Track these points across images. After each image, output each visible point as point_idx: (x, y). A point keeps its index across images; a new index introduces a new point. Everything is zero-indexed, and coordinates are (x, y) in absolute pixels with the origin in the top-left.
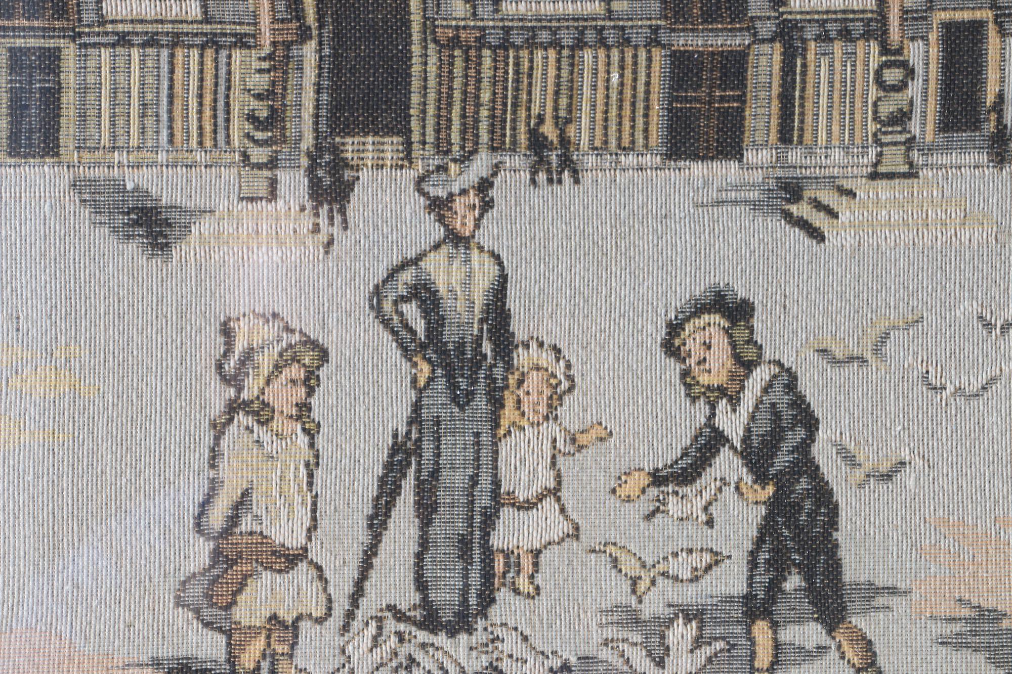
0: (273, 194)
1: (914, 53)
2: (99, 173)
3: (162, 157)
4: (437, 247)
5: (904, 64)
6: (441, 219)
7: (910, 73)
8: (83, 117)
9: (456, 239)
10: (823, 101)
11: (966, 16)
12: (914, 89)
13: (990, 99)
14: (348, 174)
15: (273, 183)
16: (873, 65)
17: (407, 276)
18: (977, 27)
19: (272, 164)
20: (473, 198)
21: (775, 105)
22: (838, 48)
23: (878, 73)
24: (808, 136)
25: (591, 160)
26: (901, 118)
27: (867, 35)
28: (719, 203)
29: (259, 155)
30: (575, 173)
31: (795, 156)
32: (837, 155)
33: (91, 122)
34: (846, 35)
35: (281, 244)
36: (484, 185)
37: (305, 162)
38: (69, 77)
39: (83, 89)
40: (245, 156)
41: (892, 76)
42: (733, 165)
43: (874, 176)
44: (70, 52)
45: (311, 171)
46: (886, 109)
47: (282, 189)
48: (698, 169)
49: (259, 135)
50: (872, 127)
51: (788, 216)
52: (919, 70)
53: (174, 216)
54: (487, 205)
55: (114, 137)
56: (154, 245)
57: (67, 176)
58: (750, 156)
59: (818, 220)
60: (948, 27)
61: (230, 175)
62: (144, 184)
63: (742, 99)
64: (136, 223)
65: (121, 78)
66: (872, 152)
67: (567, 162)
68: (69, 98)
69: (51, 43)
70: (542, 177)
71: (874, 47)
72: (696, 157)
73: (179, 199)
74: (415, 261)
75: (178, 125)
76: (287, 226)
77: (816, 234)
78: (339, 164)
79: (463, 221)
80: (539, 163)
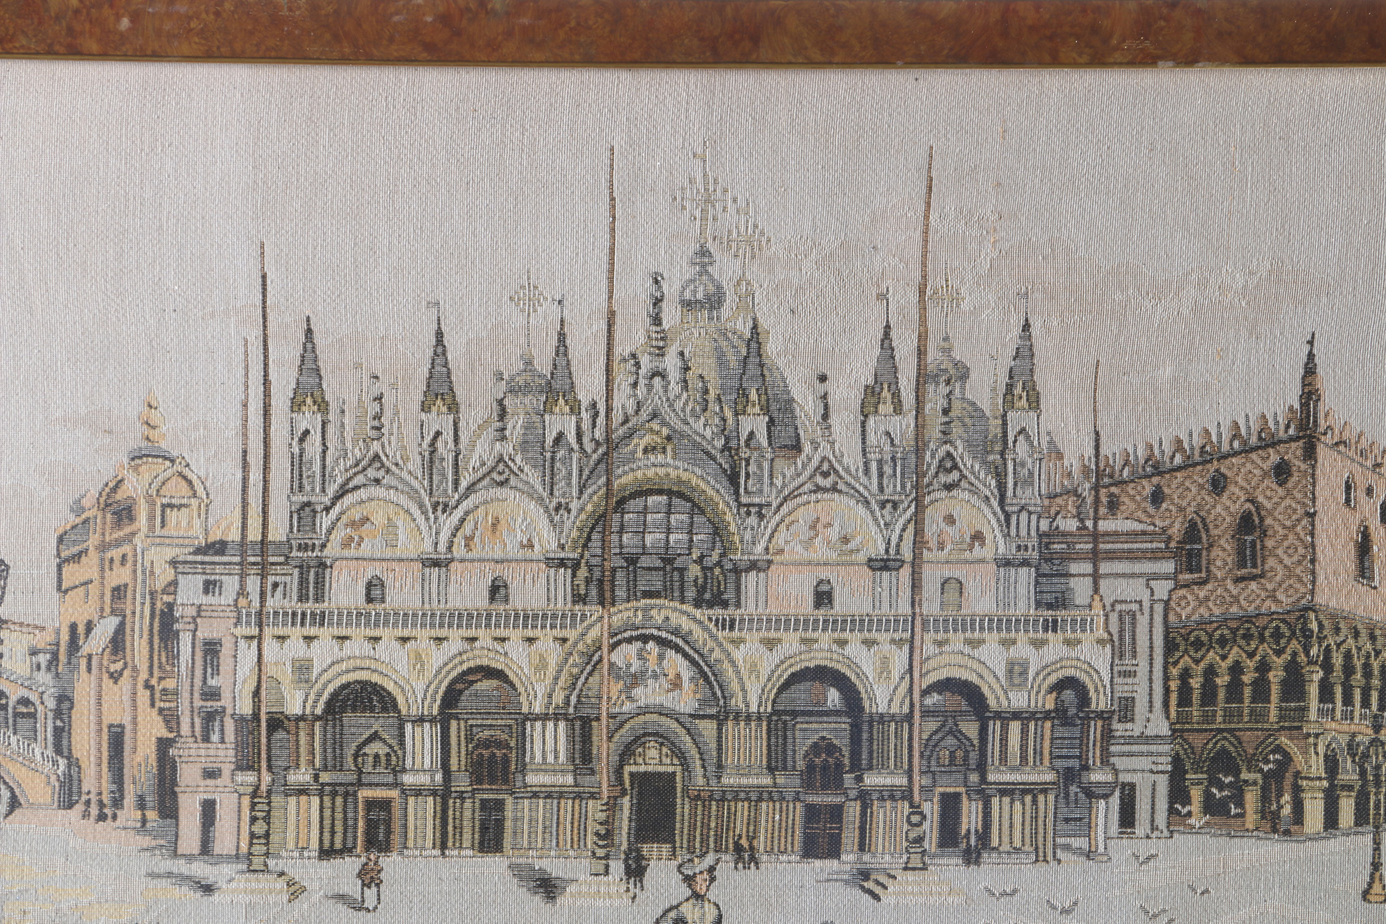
0: (607, 873)
1: (926, 807)
2: (521, 861)
3: (553, 853)
4: (687, 900)
5: (921, 813)
6: (690, 886)
7: (924, 817)
8: (515, 833)
9: (697, 896)
10: (881, 831)
11: (952, 790)
12: (926, 825)
13: (963, 832)
14: (644, 863)
15: (607, 866)
16: (906, 813)
17: (673, 914)
18: (958, 795)
19: (607, 857)
20: (706, 876)
21: (857, 832)
22: (888, 804)
23: (908, 817)
24: (873, 848)
25: (765, 858)
26: (919, 840)
27: (903, 798)
28: (828, 880)
29: (601, 852)
30: (757, 863)
31: (866, 857)
32: (887, 858)
33: (519, 836)
34: (892, 798)
35: (610, 897)
36: (711, 869)
37: (623, 856)
38: (509, 814)
39: (516, 819)
40: (594, 853)
41: (915, 819)
42: (836, 862)
43: (906, 869)
44: (509, 801)
45: (626, 860)
46: (912, 835)
47: (611, 870)
48: (818, 863)
49: (601, 843)
50: (905, 844)
51: (862, 888)
52: (929, 816)
53: (558, 882)
54: (713, 879)
55: (530, 843)
56: (548, 897)
57: (507, 862)
58: (843, 857)
59: (878, 890)
60: (943, 795)
61: (586, 863)
62: (544, 867)
63: (840, 829)
64: (540, 886)
65: (534, 814)
66: (905, 857)
67: (753, 858)
68: (508, 824)
69: (501, 797)
70: (740, 865)
71: (906, 805)
72: (817, 857)
73: (561, 874)
74: (677, 907)
75: (561, 837)
76: (613, 889)
77: (876, 897)
78: (640, 858)
79: (701, 887)
80: (739, 859)
